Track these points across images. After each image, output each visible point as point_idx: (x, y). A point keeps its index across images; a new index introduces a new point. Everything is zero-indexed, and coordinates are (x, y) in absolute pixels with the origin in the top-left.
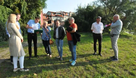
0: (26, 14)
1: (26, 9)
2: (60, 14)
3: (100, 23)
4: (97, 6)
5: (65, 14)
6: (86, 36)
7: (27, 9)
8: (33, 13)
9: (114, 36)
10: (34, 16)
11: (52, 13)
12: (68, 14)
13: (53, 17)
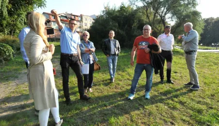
0: (7, 16)
1: (7, 7)
2: (66, 17)
3: (170, 34)
4: (135, 8)
5: (75, 18)
6: (126, 54)
7: (10, 6)
8: (21, 14)
9: (192, 53)
10: (22, 20)
11: (51, 16)
12: (80, 19)
13: (52, 23)
